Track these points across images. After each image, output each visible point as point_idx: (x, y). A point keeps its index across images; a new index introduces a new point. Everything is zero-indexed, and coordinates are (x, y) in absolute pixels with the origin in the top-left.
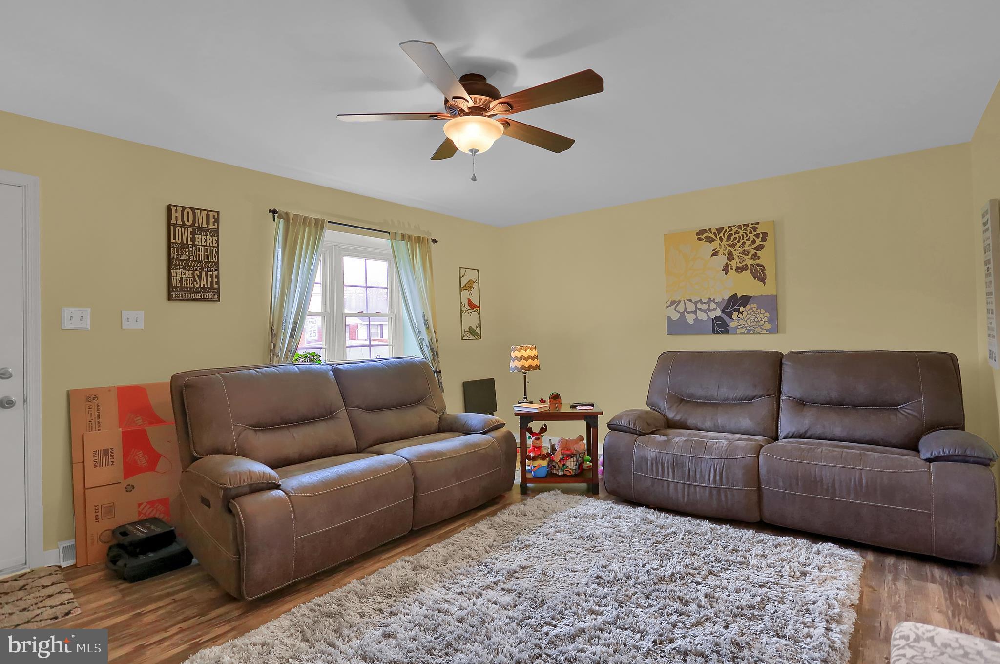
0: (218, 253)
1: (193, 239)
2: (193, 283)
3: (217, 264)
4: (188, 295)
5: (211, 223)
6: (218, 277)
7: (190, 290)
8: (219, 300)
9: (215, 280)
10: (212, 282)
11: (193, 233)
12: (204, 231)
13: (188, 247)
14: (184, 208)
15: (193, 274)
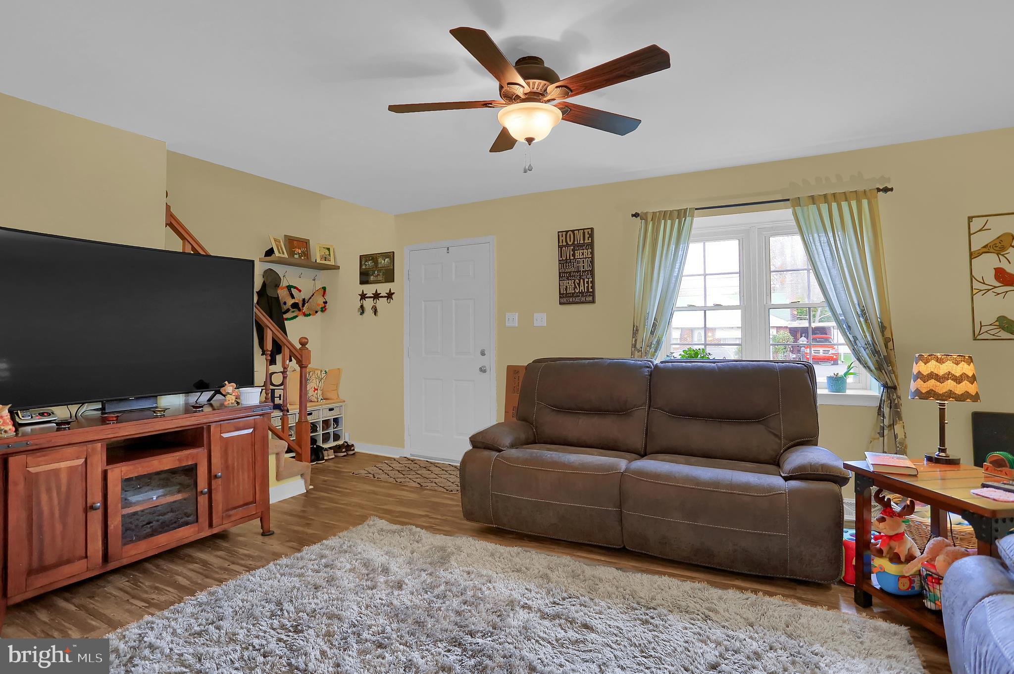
0: (592, 262)
1: (574, 255)
2: (574, 289)
3: (592, 272)
4: (571, 300)
5: (586, 238)
6: (593, 282)
7: (573, 295)
8: (593, 302)
9: (590, 285)
10: (588, 287)
11: (574, 250)
12: (580, 246)
13: (570, 262)
14: (567, 232)
15: (574, 283)
